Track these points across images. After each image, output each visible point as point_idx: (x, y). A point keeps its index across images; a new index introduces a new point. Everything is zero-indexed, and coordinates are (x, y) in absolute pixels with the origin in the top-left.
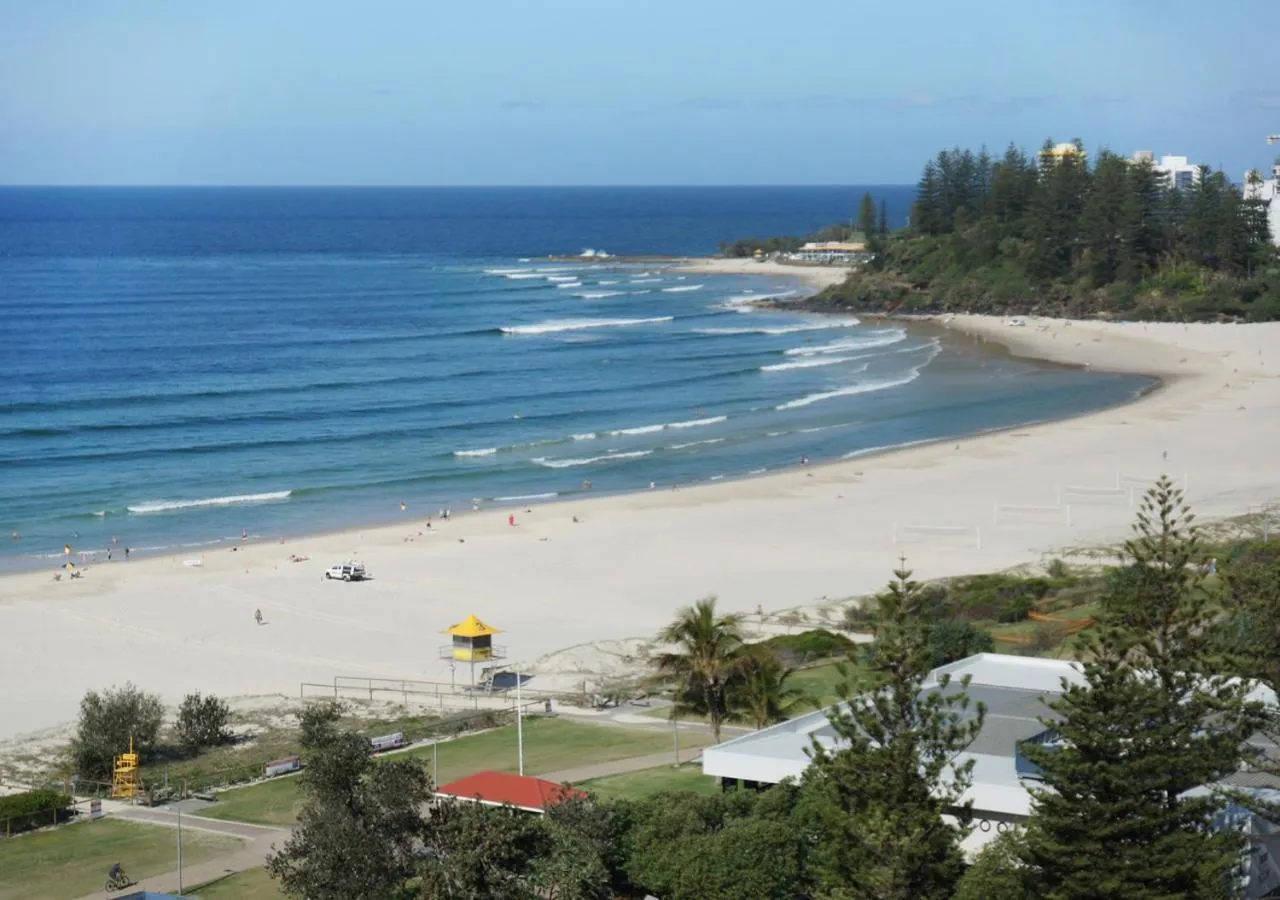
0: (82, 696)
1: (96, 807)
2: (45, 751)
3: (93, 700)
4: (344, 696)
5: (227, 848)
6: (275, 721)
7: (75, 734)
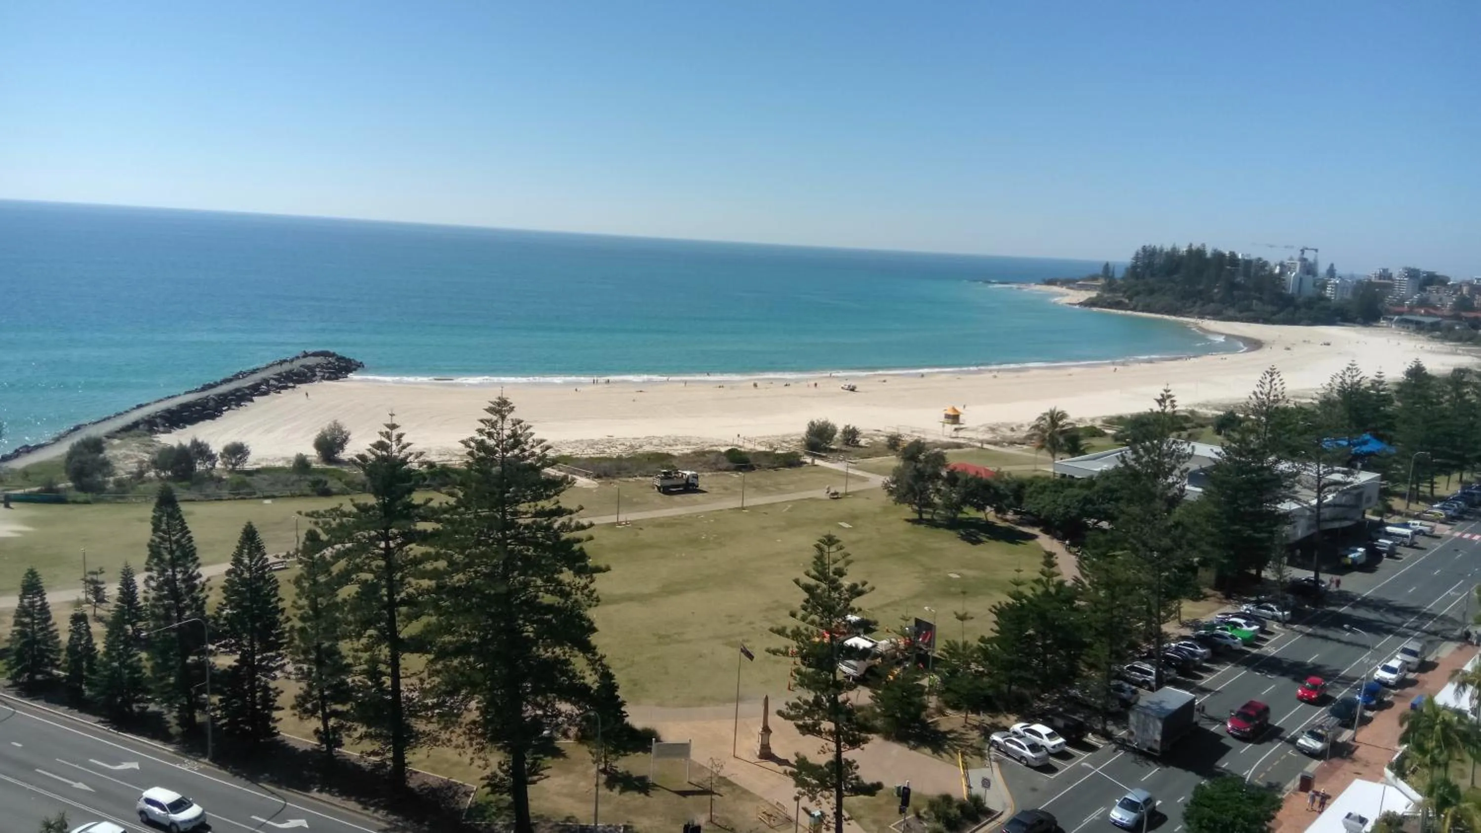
0: (808, 422)
1: (813, 461)
2: (792, 440)
3: (813, 423)
4: (901, 432)
5: (864, 480)
6: (876, 439)
7: (804, 436)
